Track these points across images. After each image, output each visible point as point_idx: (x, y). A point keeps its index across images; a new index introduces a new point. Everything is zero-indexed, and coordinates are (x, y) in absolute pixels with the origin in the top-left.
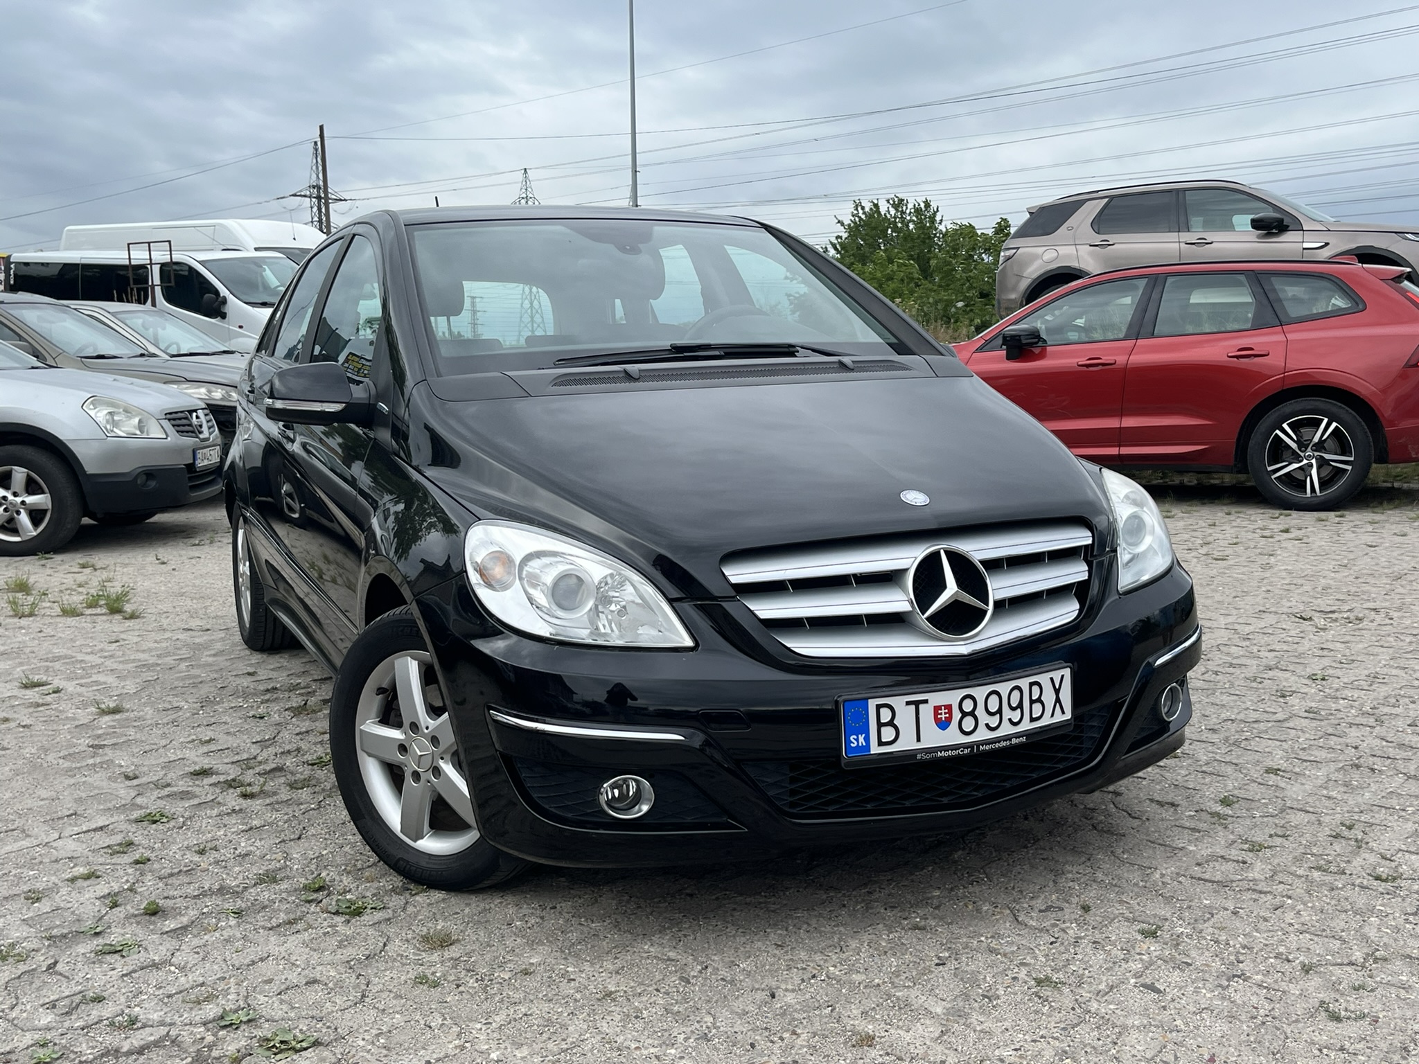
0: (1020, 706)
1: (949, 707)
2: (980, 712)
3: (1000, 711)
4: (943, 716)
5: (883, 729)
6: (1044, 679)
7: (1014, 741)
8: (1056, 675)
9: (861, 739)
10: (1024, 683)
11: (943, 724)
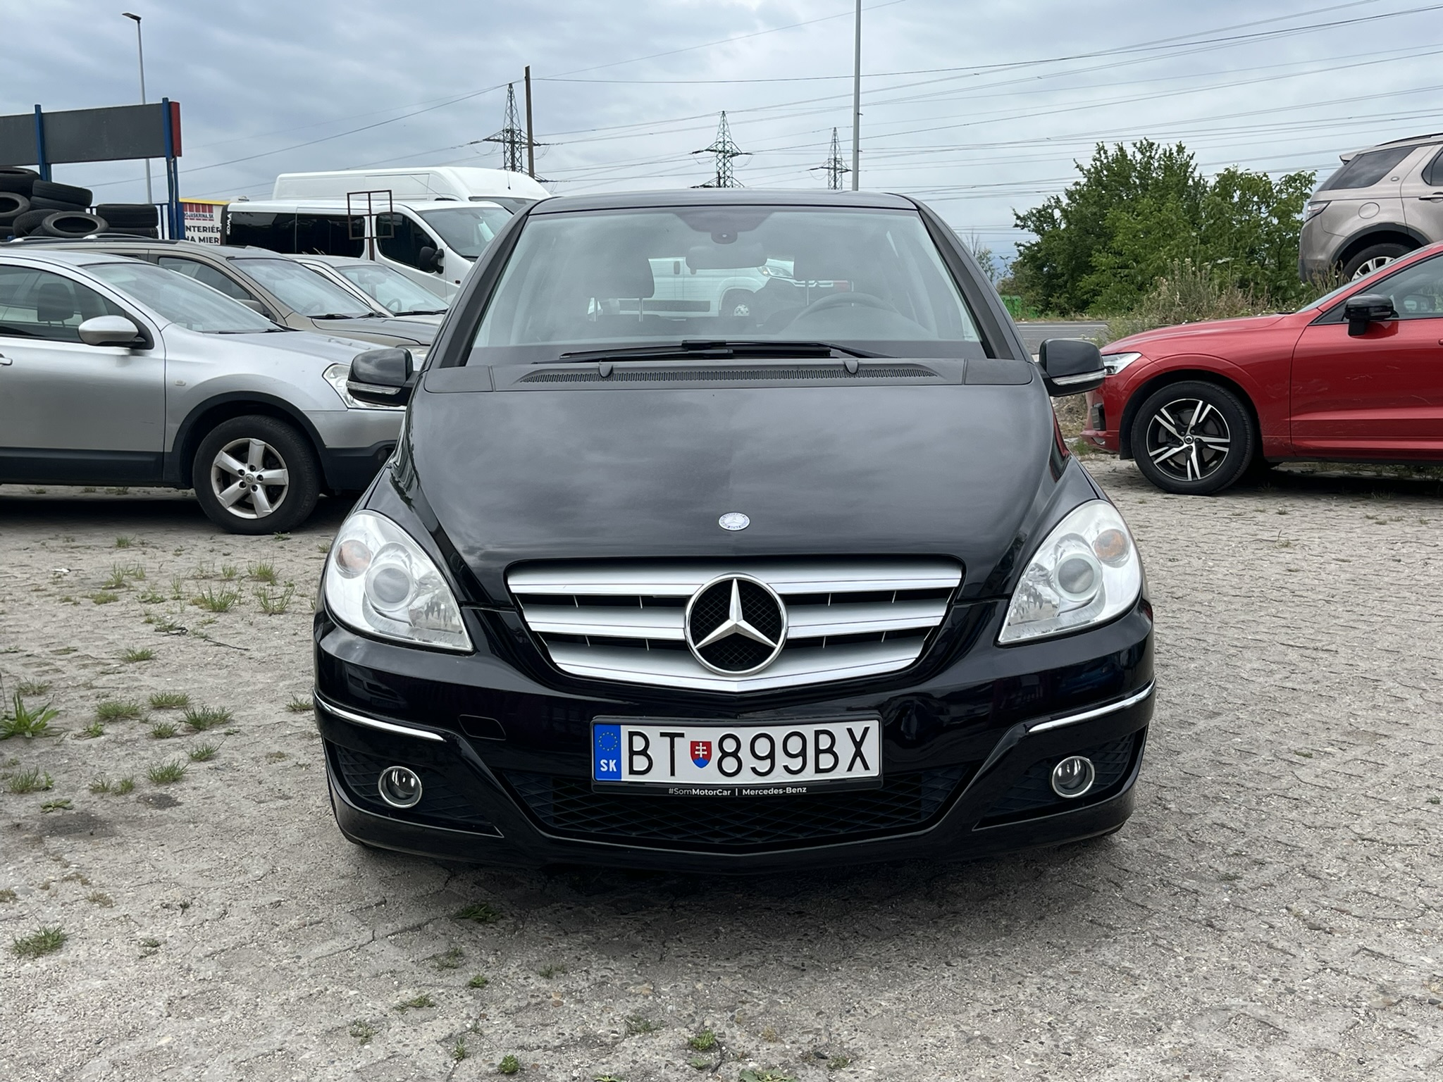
0: (803, 753)
1: (708, 745)
2: (745, 753)
3: (771, 756)
4: (701, 753)
5: (635, 758)
6: (839, 729)
7: (789, 790)
8: (858, 728)
9: (612, 764)
10: (808, 731)
11: (701, 762)
